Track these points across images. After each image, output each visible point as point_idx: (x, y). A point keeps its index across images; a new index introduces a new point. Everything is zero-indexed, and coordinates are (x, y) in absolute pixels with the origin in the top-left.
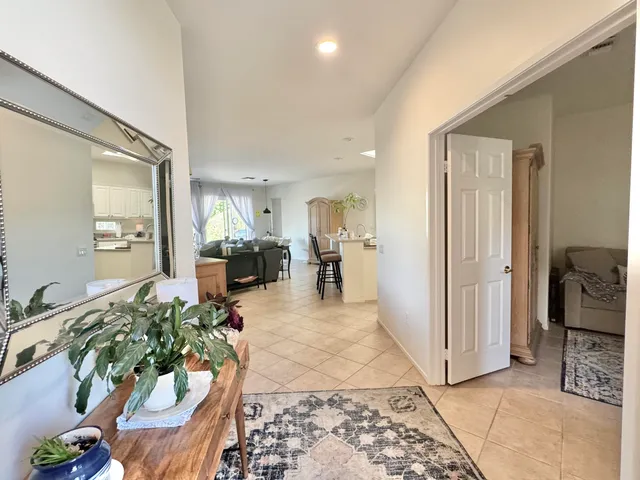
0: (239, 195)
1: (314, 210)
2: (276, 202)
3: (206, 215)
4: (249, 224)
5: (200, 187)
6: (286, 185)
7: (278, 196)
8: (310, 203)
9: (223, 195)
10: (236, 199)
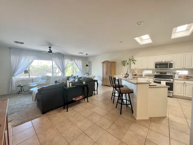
0: (77, 59)
1: (105, 65)
2: (90, 62)
3: (65, 66)
4: (80, 70)
5: (63, 56)
6: (94, 57)
7: (90, 60)
8: (103, 63)
9: (72, 60)
10: (76, 61)
